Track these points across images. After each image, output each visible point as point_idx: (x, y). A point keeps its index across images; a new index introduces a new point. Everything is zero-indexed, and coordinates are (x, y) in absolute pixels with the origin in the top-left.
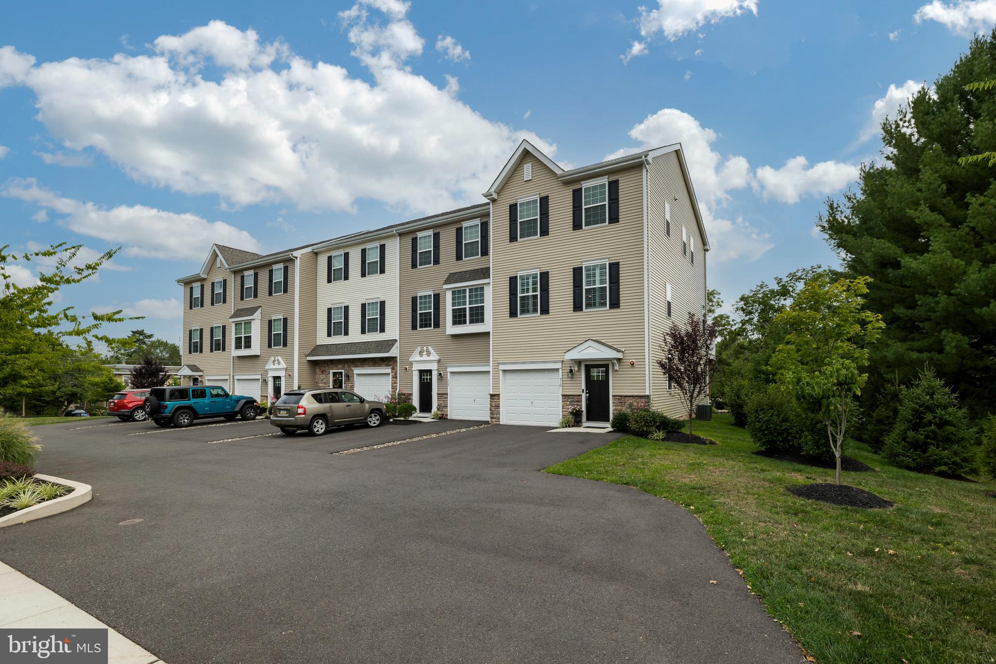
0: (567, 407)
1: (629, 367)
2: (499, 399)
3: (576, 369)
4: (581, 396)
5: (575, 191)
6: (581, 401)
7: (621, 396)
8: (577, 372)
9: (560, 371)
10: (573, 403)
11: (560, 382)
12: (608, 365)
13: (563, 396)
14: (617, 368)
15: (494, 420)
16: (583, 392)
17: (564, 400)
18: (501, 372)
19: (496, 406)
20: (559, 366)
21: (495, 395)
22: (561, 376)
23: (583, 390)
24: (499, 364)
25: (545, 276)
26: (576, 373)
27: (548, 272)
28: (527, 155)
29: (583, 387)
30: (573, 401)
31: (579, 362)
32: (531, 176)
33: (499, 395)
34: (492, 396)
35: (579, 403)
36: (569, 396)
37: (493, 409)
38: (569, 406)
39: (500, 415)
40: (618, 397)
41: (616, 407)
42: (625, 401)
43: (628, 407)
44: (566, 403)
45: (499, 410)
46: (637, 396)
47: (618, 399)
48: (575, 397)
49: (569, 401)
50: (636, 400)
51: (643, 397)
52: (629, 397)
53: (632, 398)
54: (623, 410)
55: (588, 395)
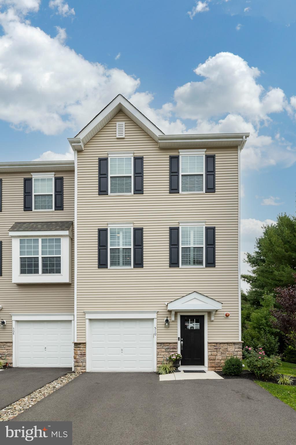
0: (163, 353)
1: (224, 318)
2: (85, 348)
3: (173, 319)
4: (177, 343)
5: (171, 158)
6: (177, 348)
7: (217, 343)
8: (173, 321)
9: (155, 320)
10: (168, 350)
11: (154, 331)
12: (204, 316)
13: (158, 343)
14: (212, 318)
15: (79, 368)
16: (179, 340)
17: (159, 347)
18: (87, 321)
19: (81, 355)
20: (154, 316)
21: (80, 344)
22: (156, 326)
23: (179, 338)
24: (85, 313)
25: (138, 233)
26: (170, 323)
27: (143, 228)
28: (120, 112)
29: (179, 336)
31: (176, 313)
32: (124, 135)
33: (85, 343)
34: (76, 344)
35: (175, 350)
36: (165, 344)
37: (77, 357)
38: (165, 353)
39: (86, 363)
40: (213, 344)
41: (212, 353)
42: (220, 348)
43: (223, 352)
44: (161, 350)
45: (85, 358)
46: (231, 343)
47: (214, 346)
48: (171, 345)
49: (164, 349)
50: (230, 346)
51: (237, 344)
52: (223, 344)
53: (226, 344)
54: (218, 355)
55: (182, 342)
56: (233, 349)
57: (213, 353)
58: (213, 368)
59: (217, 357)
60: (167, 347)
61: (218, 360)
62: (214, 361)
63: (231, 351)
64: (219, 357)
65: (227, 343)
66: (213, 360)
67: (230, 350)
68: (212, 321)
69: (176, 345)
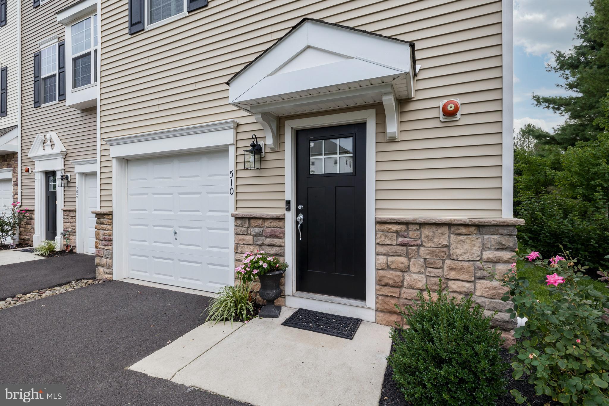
0: (247, 250)
1: (436, 124)
2: (111, 224)
3: (270, 142)
4: (281, 219)
6: (281, 236)
7: (407, 224)
9: (231, 151)
10: (261, 240)
11: (228, 182)
12: (362, 126)
13: (237, 218)
14: (392, 128)
16: (288, 210)
17: (239, 230)
18: (114, 163)
19: (104, 239)
20: (228, 137)
21: (103, 215)
22: (232, 166)
23: (288, 203)
24: (109, 144)
26: (269, 157)
29: (290, 194)
30: (260, 235)
31: (276, 121)
33: (110, 214)
34: (99, 216)
35: (276, 241)
36: (252, 221)
37: (100, 246)
38: (251, 247)
39: (111, 259)
40: (395, 228)
41: (390, 259)
42: (419, 242)
43: (431, 261)
44: (244, 240)
45: (110, 248)
46: (465, 225)
47: (397, 232)
48: (267, 224)
49: (250, 235)
50: (462, 238)
51: (492, 229)
52: (434, 228)
53: (446, 230)
54: (412, 269)
55: (301, 217)
56: (476, 251)
57: (393, 262)
58: (394, 318)
59: (407, 278)
60: (257, 230)
61: (410, 287)
62: (398, 290)
63: (465, 257)
64: (416, 276)
65: (450, 225)
66: (392, 286)
67: (459, 252)
68: (392, 140)
69: (281, 224)
